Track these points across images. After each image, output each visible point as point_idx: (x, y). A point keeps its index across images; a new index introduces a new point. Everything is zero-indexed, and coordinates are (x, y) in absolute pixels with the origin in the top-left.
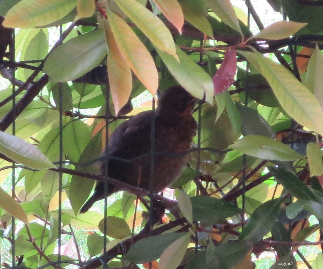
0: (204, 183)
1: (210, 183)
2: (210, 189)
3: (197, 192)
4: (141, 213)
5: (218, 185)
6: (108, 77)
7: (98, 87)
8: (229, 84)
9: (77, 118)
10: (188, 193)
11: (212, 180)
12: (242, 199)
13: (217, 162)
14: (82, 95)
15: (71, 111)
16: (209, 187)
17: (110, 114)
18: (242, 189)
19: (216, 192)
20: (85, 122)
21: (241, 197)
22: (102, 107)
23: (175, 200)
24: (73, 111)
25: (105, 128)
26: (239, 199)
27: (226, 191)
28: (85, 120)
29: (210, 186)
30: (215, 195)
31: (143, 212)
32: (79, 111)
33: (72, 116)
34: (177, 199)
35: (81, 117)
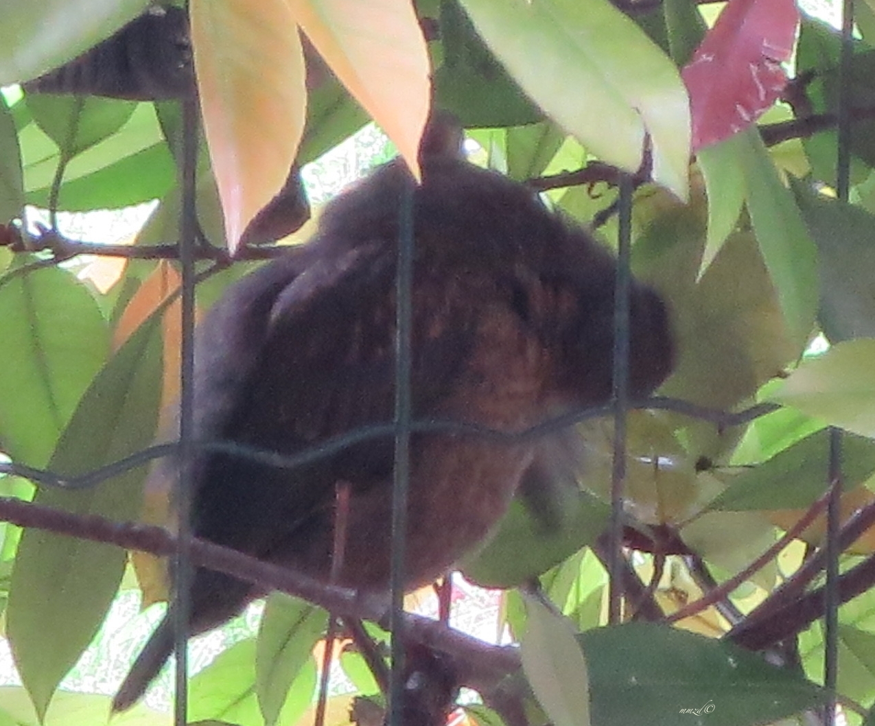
0: (642, 563)
1: (670, 560)
2: (673, 589)
3: (611, 603)
4: (347, 705)
5: (711, 568)
6: (189, 64)
7: (145, 112)
8: (762, 98)
9: (46, 255)
10: (568, 611)
11: (678, 548)
12: (821, 638)
13: (703, 465)
14: (69, 151)
15: (17, 222)
16: (665, 582)
17: (203, 240)
18: (821, 590)
19: (702, 605)
20: (81, 276)
21: (817, 626)
22: (161, 204)
23: (506, 640)
24: (25, 224)
25: (179, 301)
26: (810, 639)
27: (750, 600)
28: (83, 266)
29: (673, 577)
30: (699, 617)
31: (356, 698)
32: (53, 221)
33: (19, 248)
34: (514, 639)
35: (64, 250)
